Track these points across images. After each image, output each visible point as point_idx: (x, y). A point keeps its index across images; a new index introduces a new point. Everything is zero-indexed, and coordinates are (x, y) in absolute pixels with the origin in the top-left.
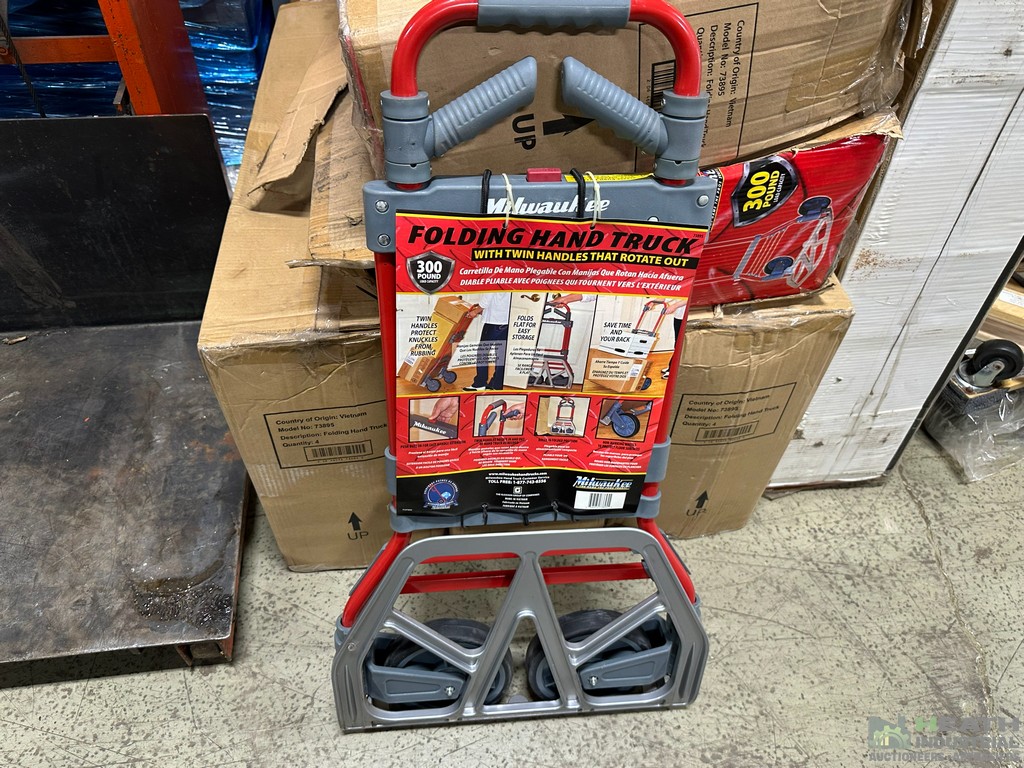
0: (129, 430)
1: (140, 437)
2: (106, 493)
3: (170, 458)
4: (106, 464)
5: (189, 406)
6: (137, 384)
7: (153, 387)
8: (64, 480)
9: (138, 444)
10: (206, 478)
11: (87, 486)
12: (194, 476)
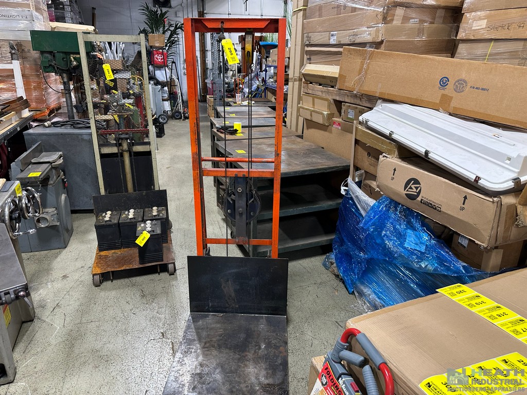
0: (254, 344)
1: (257, 346)
2: (250, 359)
3: (266, 352)
4: (249, 352)
5: (269, 339)
6: (254, 331)
7: (259, 332)
8: (238, 354)
9: (257, 348)
10: (277, 359)
11: (245, 357)
12: (273, 358)
